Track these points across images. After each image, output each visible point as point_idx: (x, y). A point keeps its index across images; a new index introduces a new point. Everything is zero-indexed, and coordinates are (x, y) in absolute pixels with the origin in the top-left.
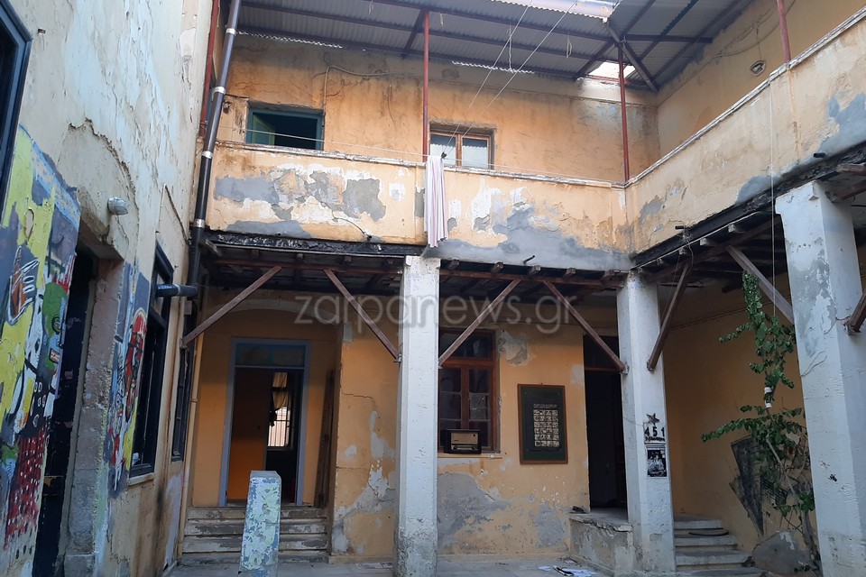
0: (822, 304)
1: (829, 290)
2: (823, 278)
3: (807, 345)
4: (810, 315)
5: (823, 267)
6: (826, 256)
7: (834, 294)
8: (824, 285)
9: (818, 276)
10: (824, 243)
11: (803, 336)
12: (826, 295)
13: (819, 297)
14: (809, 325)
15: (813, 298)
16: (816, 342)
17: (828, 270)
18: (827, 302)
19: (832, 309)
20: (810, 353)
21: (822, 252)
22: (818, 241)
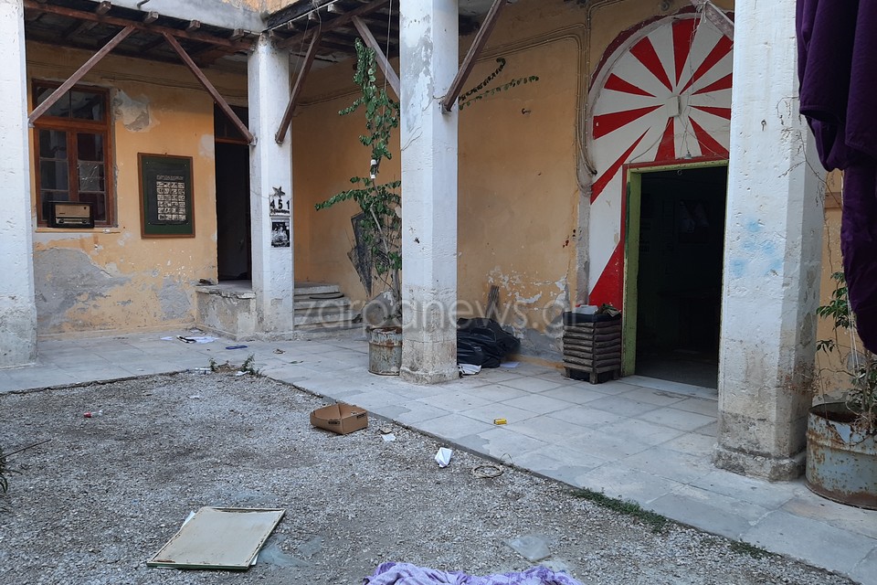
0: (423, 81)
1: (431, 68)
2: (426, 56)
3: (408, 121)
4: (413, 92)
5: (428, 45)
6: (431, 35)
7: (434, 73)
8: (427, 63)
9: (423, 53)
10: (431, 21)
11: (406, 112)
12: (427, 73)
13: (422, 74)
14: (412, 101)
15: (417, 75)
16: (415, 118)
17: (431, 50)
18: (428, 80)
19: (431, 88)
20: (410, 129)
21: (429, 30)
22: (427, 18)
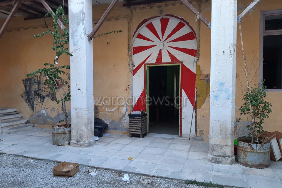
0: (81, 27)
1: (85, 22)
2: (83, 17)
3: (74, 42)
4: (76, 31)
5: (83, 14)
6: (85, 9)
7: (86, 24)
8: (83, 20)
9: (81, 16)
10: (84, 4)
11: (73, 38)
12: (83, 24)
13: (81, 24)
14: (76, 34)
15: (78, 24)
16: (78, 41)
17: (85, 15)
18: (83, 27)
19: (85, 30)
20: (75, 45)
21: (83, 8)
22: (83, 3)
